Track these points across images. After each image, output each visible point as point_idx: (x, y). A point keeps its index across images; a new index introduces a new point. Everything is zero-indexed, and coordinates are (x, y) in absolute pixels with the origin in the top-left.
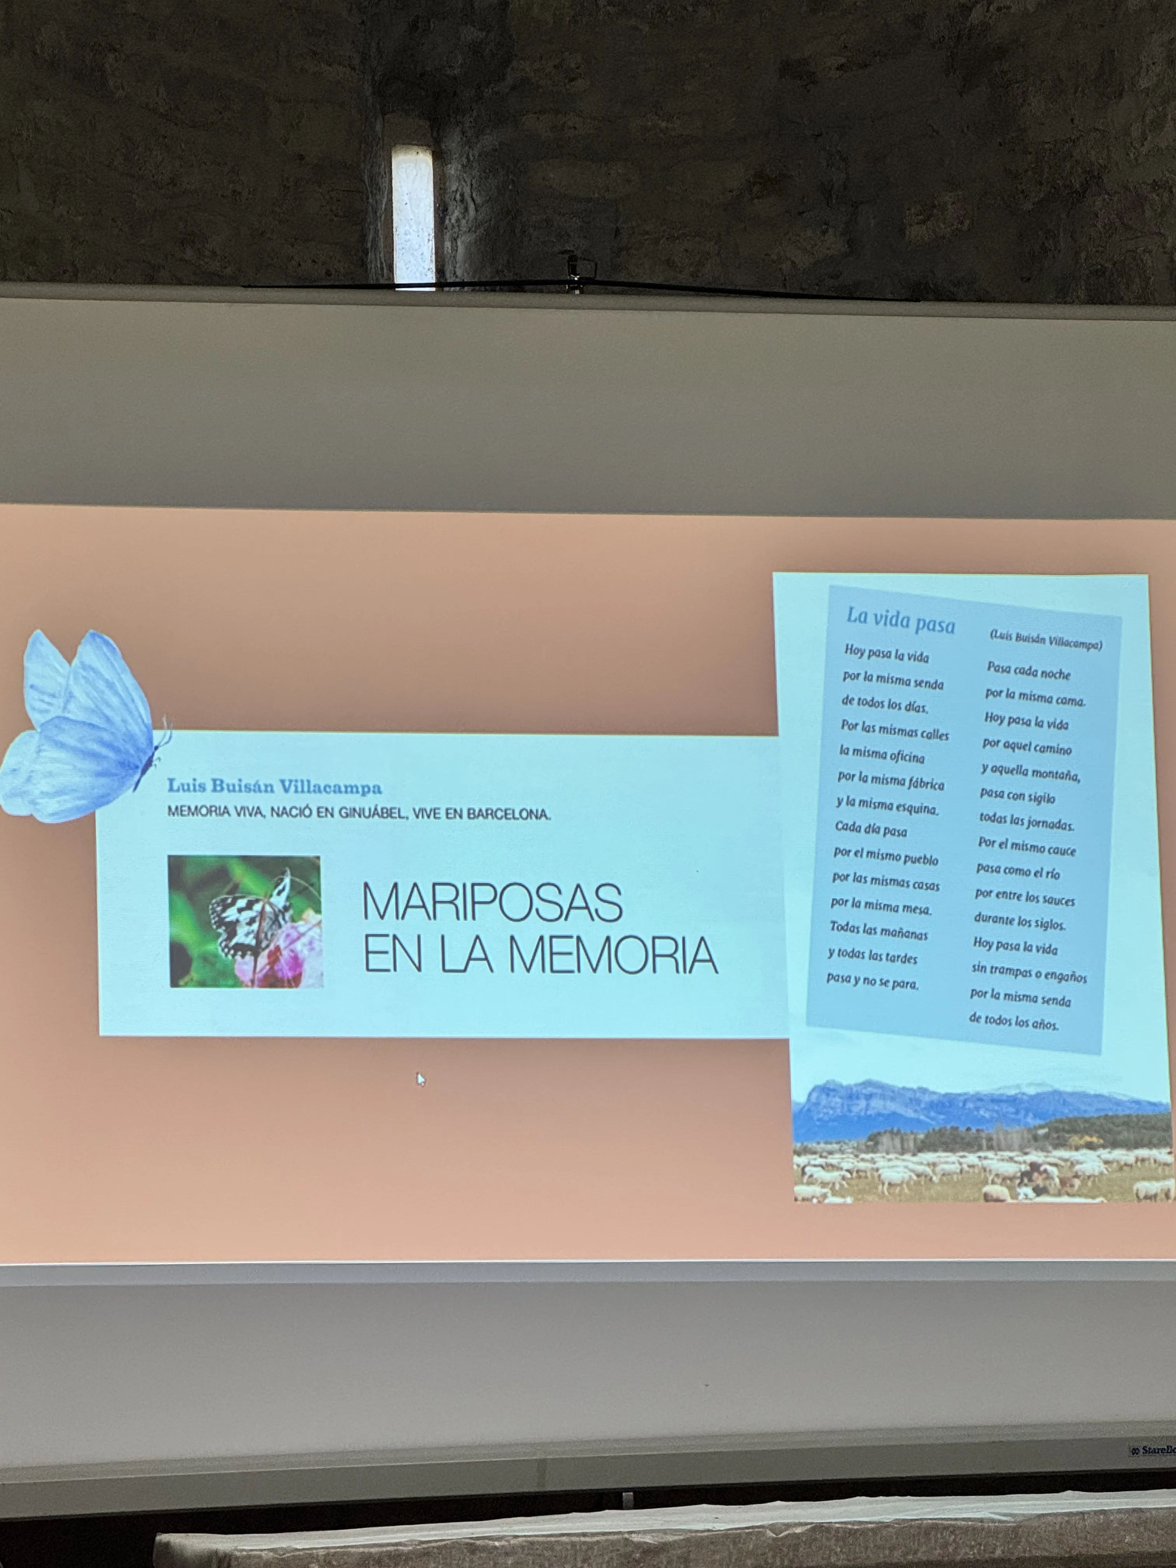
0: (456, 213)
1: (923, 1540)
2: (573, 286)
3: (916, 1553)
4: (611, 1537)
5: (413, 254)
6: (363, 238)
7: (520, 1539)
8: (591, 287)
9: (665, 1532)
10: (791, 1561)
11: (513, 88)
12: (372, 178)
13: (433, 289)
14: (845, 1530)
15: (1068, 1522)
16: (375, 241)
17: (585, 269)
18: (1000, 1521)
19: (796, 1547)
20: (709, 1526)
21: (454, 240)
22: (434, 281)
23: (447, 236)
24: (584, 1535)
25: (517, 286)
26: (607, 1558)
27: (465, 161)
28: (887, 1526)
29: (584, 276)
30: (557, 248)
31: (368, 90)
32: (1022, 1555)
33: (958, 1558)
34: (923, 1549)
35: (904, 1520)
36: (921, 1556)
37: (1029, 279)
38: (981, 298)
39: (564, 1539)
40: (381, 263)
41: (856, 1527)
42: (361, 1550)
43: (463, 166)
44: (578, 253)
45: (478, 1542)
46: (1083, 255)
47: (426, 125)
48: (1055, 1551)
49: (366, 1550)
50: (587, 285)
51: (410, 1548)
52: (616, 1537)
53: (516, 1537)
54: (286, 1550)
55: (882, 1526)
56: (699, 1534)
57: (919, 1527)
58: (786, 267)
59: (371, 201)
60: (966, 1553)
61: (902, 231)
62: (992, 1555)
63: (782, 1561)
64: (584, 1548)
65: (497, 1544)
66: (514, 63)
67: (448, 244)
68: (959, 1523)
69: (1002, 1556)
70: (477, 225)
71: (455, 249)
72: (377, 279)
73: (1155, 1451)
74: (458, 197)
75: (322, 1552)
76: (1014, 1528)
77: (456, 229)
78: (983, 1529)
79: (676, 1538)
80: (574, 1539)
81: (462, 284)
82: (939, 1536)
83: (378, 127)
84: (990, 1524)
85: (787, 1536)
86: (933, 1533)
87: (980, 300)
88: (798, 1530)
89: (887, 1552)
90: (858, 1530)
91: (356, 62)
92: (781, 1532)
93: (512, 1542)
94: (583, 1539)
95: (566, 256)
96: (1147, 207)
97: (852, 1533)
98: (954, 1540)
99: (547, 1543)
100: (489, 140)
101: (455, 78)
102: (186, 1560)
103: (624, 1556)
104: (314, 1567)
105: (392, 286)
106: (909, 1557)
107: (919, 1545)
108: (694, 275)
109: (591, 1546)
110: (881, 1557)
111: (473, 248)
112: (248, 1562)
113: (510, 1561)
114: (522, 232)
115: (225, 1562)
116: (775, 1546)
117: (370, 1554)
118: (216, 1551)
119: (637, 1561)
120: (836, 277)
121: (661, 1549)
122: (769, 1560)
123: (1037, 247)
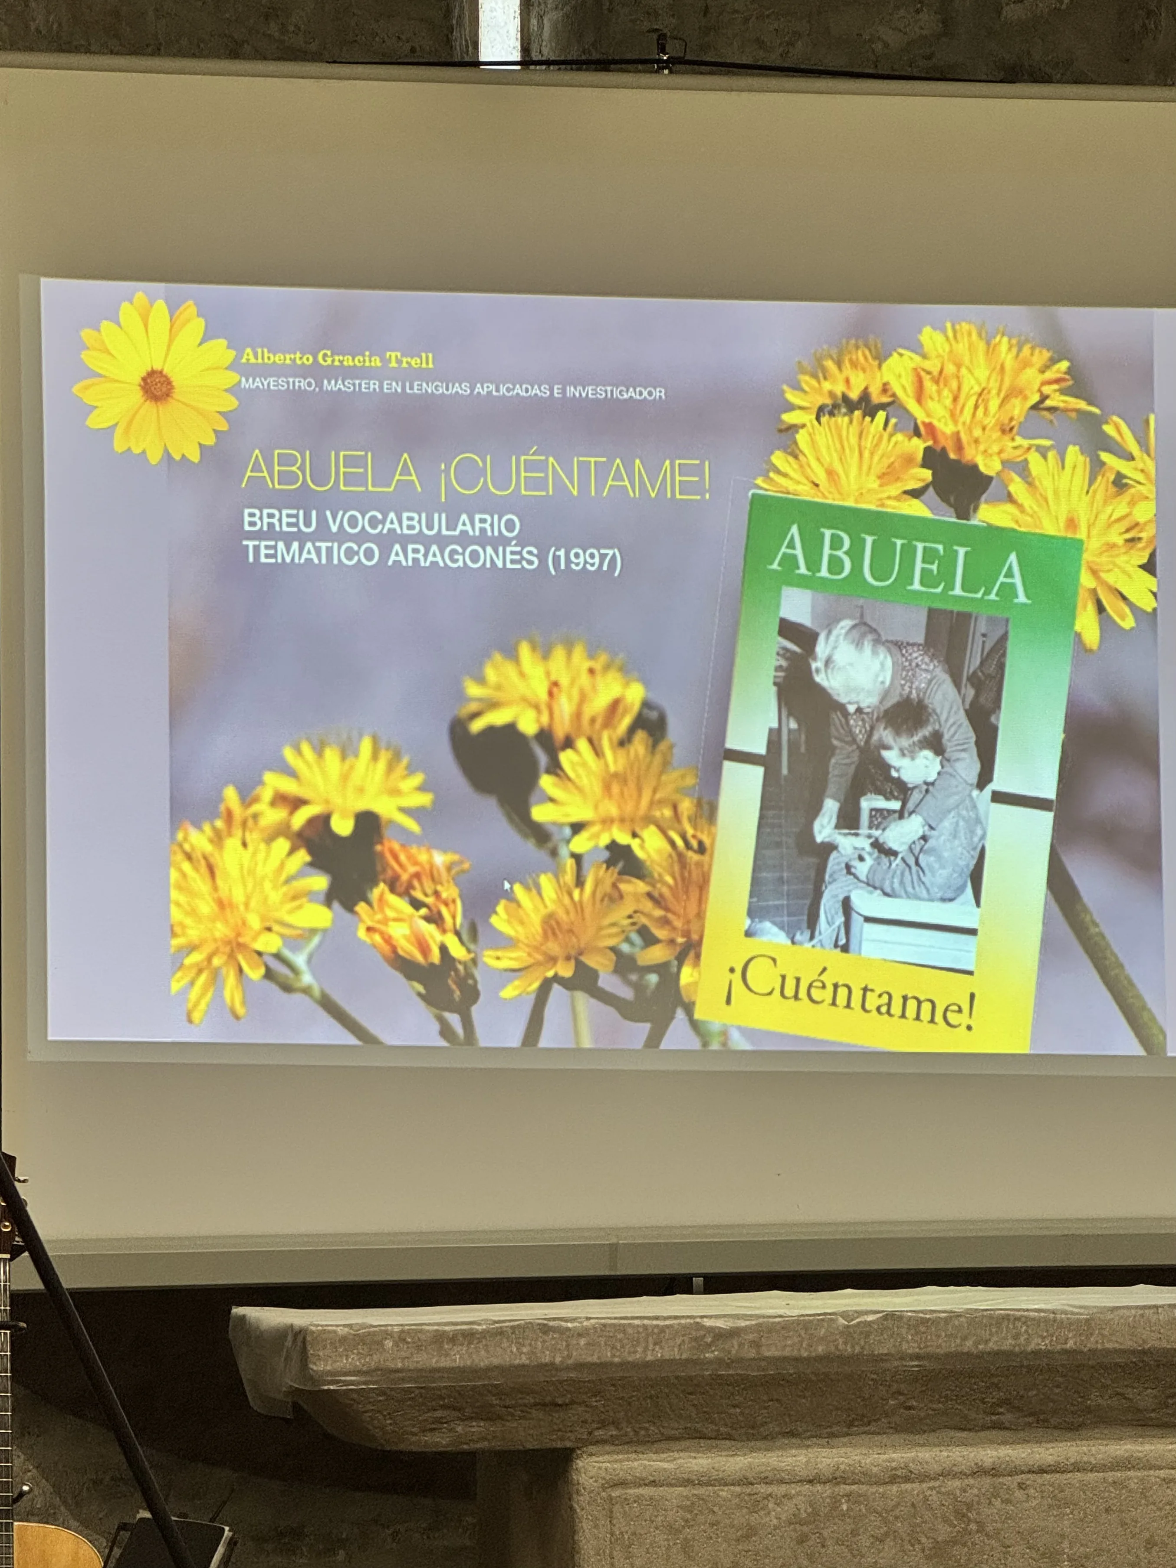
1: (994, 1330)
2: (662, 65)
3: (987, 1342)
4: (683, 1321)
5: (498, 32)
6: (448, 14)
7: (592, 1321)
8: (678, 67)
9: (737, 1317)
10: (862, 1348)
13: (518, 67)
14: (916, 1319)
15: (1142, 1316)
16: (461, 18)
17: (674, 49)
18: (1073, 1313)
19: (867, 1335)
20: (781, 1312)
21: (541, 17)
22: (519, 59)
23: (534, 14)
24: (657, 1318)
25: (604, 65)
26: (678, 1341)
28: (959, 1316)
29: (674, 54)
30: (646, 27)
32: (1093, 1347)
33: (1029, 1349)
34: (995, 1339)
35: (976, 1310)
36: (992, 1346)
37: (1128, 60)
38: (1077, 81)
39: (637, 1322)
40: (466, 41)
41: (928, 1316)
42: (436, 1328)
44: (667, 32)
45: (551, 1323)
48: (1130, 1344)
49: (440, 1328)
50: (677, 64)
51: (484, 1327)
52: (688, 1320)
53: (588, 1319)
54: (363, 1326)
55: (953, 1316)
56: (771, 1320)
57: (991, 1317)
58: (878, 47)
60: (1039, 1344)
61: (998, 11)
62: (1064, 1346)
63: (853, 1347)
64: (656, 1331)
65: (570, 1325)
67: (534, 22)
68: (1031, 1314)
69: (1074, 1347)
70: (564, 2)
71: (541, 26)
72: (463, 58)
75: (396, 1329)
76: (1087, 1320)
77: (543, 6)
78: (1055, 1320)
79: (748, 1323)
80: (646, 1322)
81: (548, 63)
82: (1011, 1326)
84: (1063, 1316)
85: (859, 1323)
86: (1006, 1322)
87: (1076, 82)
88: (870, 1318)
89: (958, 1341)
90: (929, 1319)
92: (852, 1320)
93: (585, 1323)
94: (655, 1322)
95: (655, 36)
97: (924, 1321)
98: (1026, 1331)
99: (620, 1325)
102: (262, 1333)
103: (696, 1339)
104: (389, 1344)
105: (477, 64)
106: (981, 1347)
107: (991, 1334)
108: (784, 55)
109: (662, 1330)
110: (953, 1346)
111: (560, 26)
112: (324, 1336)
113: (582, 1342)
114: (610, 10)
115: (300, 1336)
116: (847, 1333)
117: (444, 1332)
118: (292, 1325)
119: (709, 1345)
120: (929, 57)
121: (734, 1333)
122: (841, 1347)
123: (1137, 27)
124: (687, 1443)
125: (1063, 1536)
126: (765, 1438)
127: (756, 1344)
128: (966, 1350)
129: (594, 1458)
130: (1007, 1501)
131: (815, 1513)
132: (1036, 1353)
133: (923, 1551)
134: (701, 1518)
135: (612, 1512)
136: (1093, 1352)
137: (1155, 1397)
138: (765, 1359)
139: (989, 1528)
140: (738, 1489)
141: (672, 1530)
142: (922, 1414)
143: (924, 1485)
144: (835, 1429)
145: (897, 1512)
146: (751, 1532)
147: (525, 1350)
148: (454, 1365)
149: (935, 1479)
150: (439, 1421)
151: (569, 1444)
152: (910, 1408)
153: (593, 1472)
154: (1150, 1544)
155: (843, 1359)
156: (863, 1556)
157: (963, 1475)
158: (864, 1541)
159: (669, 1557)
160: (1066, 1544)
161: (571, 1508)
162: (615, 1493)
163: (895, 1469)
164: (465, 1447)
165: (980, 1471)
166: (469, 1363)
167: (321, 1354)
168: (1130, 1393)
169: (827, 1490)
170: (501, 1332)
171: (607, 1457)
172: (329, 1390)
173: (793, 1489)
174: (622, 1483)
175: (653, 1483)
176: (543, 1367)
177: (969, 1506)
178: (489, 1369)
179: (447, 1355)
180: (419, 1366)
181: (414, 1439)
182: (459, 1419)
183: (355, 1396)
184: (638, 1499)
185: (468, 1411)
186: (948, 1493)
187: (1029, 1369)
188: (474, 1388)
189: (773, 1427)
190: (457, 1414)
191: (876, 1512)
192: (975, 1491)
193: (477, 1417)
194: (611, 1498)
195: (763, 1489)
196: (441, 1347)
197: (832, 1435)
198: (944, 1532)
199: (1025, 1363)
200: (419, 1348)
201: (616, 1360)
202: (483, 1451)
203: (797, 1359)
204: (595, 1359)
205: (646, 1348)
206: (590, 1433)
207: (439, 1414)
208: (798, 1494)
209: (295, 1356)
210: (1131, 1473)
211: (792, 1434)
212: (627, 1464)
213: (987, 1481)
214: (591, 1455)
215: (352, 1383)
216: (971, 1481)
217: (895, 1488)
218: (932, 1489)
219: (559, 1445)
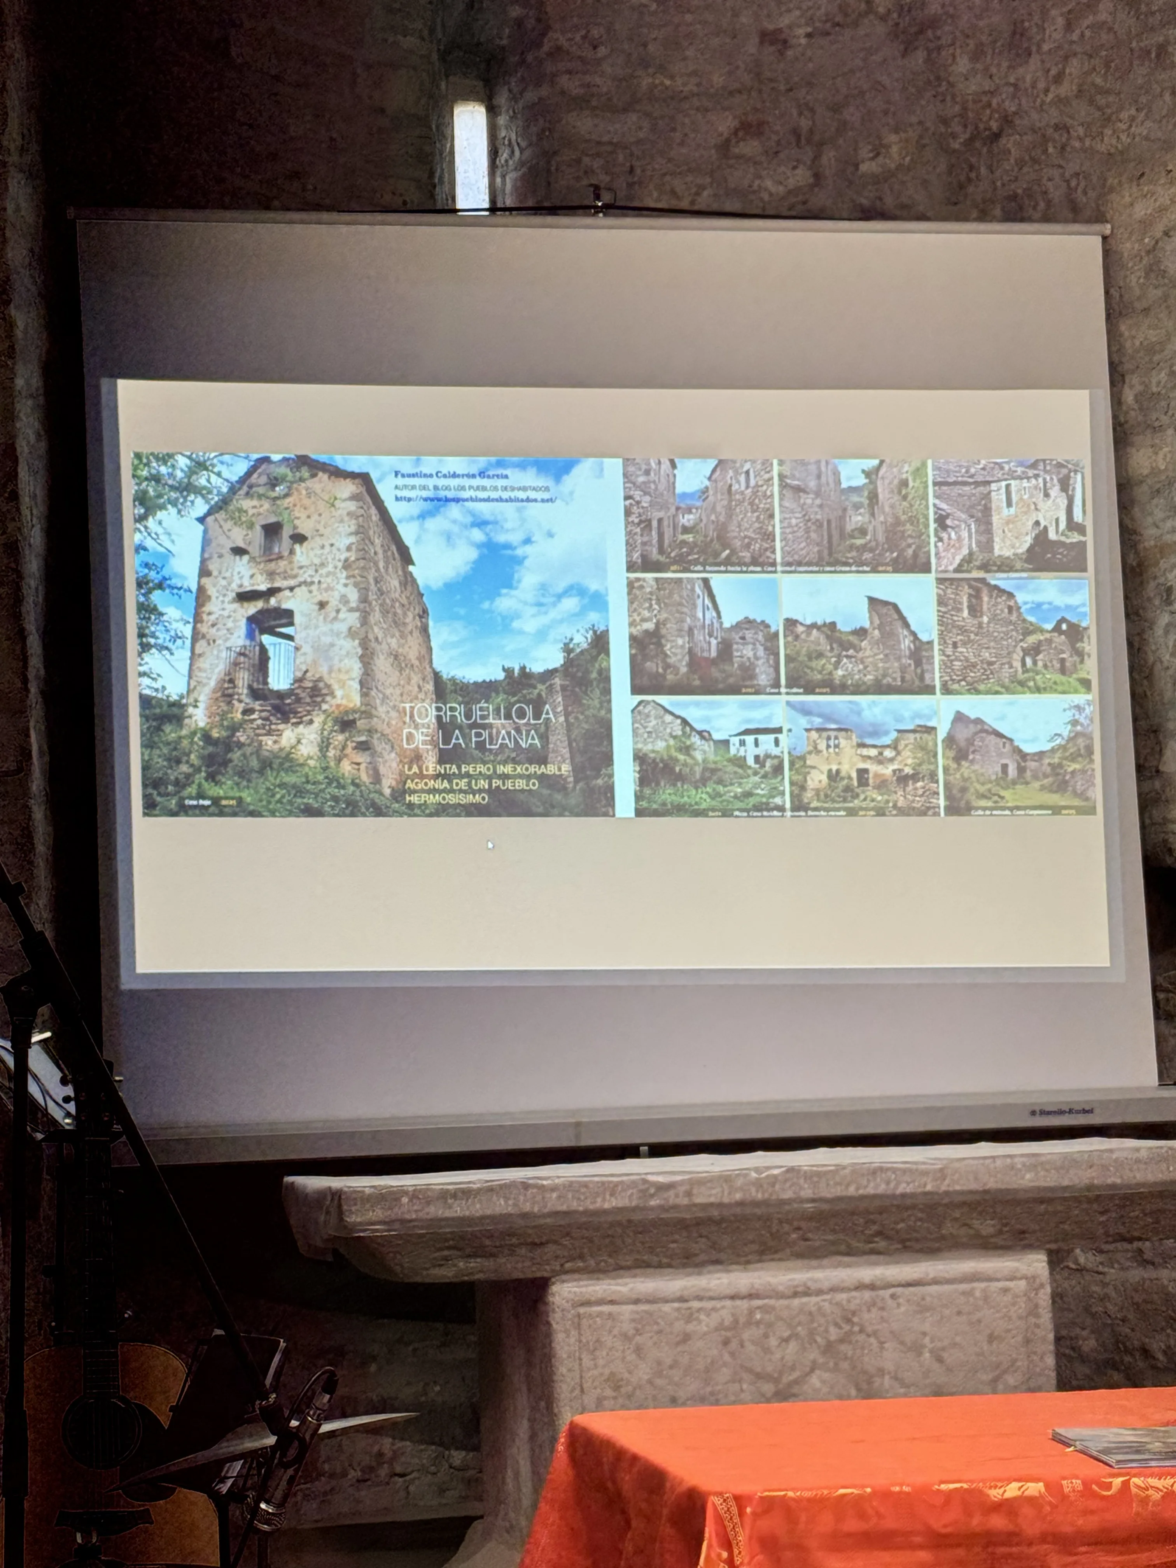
0: (505, 155)
1: (871, 1178)
2: (598, 210)
3: (866, 1187)
4: (633, 1178)
5: (471, 187)
6: (432, 174)
7: (563, 1181)
8: (612, 211)
9: (673, 1174)
10: (770, 1195)
11: (550, 54)
12: (438, 127)
13: (487, 213)
14: (810, 1171)
15: (983, 1164)
16: (441, 178)
17: (607, 197)
18: (930, 1165)
19: (773, 1185)
20: (707, 1169)
21: (503, 177)
22: (487, 206)
23: (498, 173)
24: (612, 1175)
25: (554, 210)
26: (629, 1193)
27: (511, 112)
28: (844, 1168)
29: (607, 202)
30: (585, 182)
31: (435, 56)
32: (946, 1189)
33: (897, 1192)
34: (872, 1185)
35: (857, 1165)
36: (870, 1190)
37: (956, 202)
39: (596, 1179)
40: (446, 193)
41: (820, 1169)
42: (440, 1188)
43: (511, 118)
44: (602, 185)
45: (531, 1182)
46: (999, 184)
47: (481, 84)
48: (973, 1186)
49: (445, 1187)
50: (610, 209)
51: (478, 1186)
52: (637, 1178)
53: (558, 1177)
54: (385, 1188)
55: (840, 1168)
56: (700, 1175)
57: (868, 1169)
58: (765, 195)
59: (438, 145)
60: (905, 1189)
61: (856, 166)
62: (924, 1190)
63: (763, 1194)
64: (611, 1185)
65: (545, 1182)
66: (550, 34)
67: (498, 180)
68: (900, 1166)
69: (931, 1190)
70: (522, 163)
71: (504, 183)
72: (443, 206)
73: (1049, 1113)
74: (506, 142)
75: (411, 1189)
76: (941, 1169)
77: (505, 169)
78: (916, 1170)
79: (681, 1178)
80: (604, 1179)
81: (510, 209)
82: (883, 1175)
83: (443, 85)
84: (923, 1166)
85: (767, 1176)
86: (879, 1173)
87: (918, 219)
88: (776, 1172)
89: (843, 1188)
90: (821, 1171)
91: (426, 33)
92: (761, 1174)
93: (557, 1181)
94: (611, 1180)
95: (592, 189)
96: (1050, 144)
97: (817, 1173)
98: (895, 1178)
99: (584, 1182)
100: (531, 96)
101: (503, 48)
102: (307, 1195)
103: (641, 1191)
104: (405, 1200)
105: (456, 211)
106: (861, 1192)
107: (868, 1181)
108: (693, 202)
109: (617, 1184)
110: (839, 1191)
111: (519, 184)
112: (354, 1196)
113: (554, 1195)
114: (557, 170)
115: (337, 1195)
116: (758, 1184)
117: (448, 1190)
118: (330, 1188)
119: (652, 1196)
120: (804, 203)
121: (670, 1186)
122: (754, 1194)
123: (963, 178)
124: (638, 1271)
125: (924, 1334)
126: (696, 1265)
127: (689, 1194)
128: (849, 1194)
129: (565, 1285)
130: (882, 1309)
131: (736, 1321)
132: (903, 1196)
133: (819, 1347)
134: (648, 1328)
135: (579, 1324)
136: (947, 1193)
137: (993, 1226)
138: (695, 1205)
139: (869, 1329)
140: (676, 1305)
141: (626, 1337)
142: (817, 1244)
143: (819, 1299)
144: (750, 1257)
145: (797, 1320)
146: (686, 1338)
147: (510, 1202)
148: (455, 1215)
149: (827, 1293)
150: (446, 1259)
151: (546, 1275)
152: (806, 1240)
153: (566, 1294)
154: (991, 1338)
155: (756, 1204)
156: (772, 1353)
157: (849, 1290)
158: (773, 1342)
159: (624, 1358)
160: (927, 1340)
161: (548, 1323)
162: (582, 1310)
163: (797, 1286)
164: (466, 1278)
165: (860, 1287)
166: (467, 1213)
167: (353, 1209)
168: (976, 1224)
169: (744, 1304)
170: (491, 1190)
171: (575, 1283)
172: (360, 1237)
173: (718, 1304)
174: (588, 1303)
175: (612, 1302)
176: (524, 1216)
177: (854, 1313)
178: (483, 1218)
179: (450, 1207)
180: (429, 1217)
181: (425, 1273)
182: (462, 1257)
183: (379, 1240)
184: (600, 1314)
185: (468, 1251)
186: (837, 1304)
187: (898, 1206)
188: (473, 1234)
189: (703, 1257)
190: (459, 1253)
191: (782, 1319)
192: (858, 1301)
193: (475, 1255)
194: (579, 1315)
195: (696, 1304)
196: (446, 1202)
197: (748, 1262)
198: (834, 1334)
199: (895, 1203)
200: (428, 1203)
201: (581, 1209)
202: (479, 1280)
203: (720, 1205)
204: (564, 1208)
205: (604, 1200)
206: (562, 1265)
207: (446, 1253)
208: (723, 1307)
209: (333, 1211)
210: (975, 1285)
211: (717, 1262)
212: (591, 1289)
213: (867, 1295)
214: (563, 1281)
215: (377, 1231)
216: (854, 1294)
217: (796, 1302)
218: (824, 1300)
219: (539, 1275)
